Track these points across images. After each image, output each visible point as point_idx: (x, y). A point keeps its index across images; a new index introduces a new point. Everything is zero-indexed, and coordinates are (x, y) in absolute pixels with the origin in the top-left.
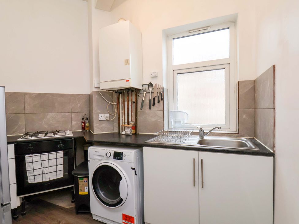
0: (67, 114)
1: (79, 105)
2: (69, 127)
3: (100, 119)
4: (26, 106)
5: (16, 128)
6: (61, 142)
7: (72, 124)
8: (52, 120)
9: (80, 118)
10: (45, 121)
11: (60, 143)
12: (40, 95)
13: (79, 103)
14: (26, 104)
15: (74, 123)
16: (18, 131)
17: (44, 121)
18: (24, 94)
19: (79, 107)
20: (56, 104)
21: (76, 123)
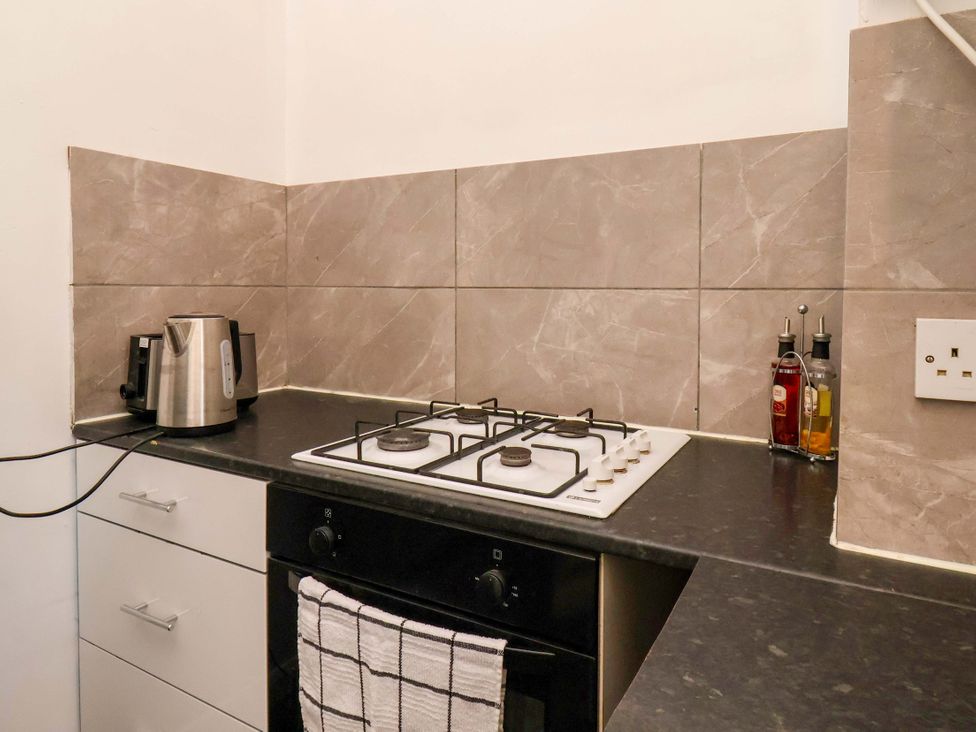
0: (668, 298)
1: (760, 228)
2: (681, 398)
3: (927, 385)
4: (463, 246)
5: (420, 365)
6: (498, 554)
7: (705, 379)
8: (579, 336)
9: (764, 338)
10: (542, 339)
11: (492, 564)
12: (522, 172)
13: (760, 216)
14: (462, 236)
15: (714, 371)
16: (430, 384)
17: (536, 338)
18: (457, 176)
19: (758, 241)
20: (604, 232)
21: (733, 375)
